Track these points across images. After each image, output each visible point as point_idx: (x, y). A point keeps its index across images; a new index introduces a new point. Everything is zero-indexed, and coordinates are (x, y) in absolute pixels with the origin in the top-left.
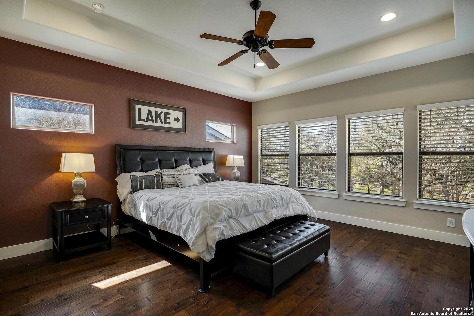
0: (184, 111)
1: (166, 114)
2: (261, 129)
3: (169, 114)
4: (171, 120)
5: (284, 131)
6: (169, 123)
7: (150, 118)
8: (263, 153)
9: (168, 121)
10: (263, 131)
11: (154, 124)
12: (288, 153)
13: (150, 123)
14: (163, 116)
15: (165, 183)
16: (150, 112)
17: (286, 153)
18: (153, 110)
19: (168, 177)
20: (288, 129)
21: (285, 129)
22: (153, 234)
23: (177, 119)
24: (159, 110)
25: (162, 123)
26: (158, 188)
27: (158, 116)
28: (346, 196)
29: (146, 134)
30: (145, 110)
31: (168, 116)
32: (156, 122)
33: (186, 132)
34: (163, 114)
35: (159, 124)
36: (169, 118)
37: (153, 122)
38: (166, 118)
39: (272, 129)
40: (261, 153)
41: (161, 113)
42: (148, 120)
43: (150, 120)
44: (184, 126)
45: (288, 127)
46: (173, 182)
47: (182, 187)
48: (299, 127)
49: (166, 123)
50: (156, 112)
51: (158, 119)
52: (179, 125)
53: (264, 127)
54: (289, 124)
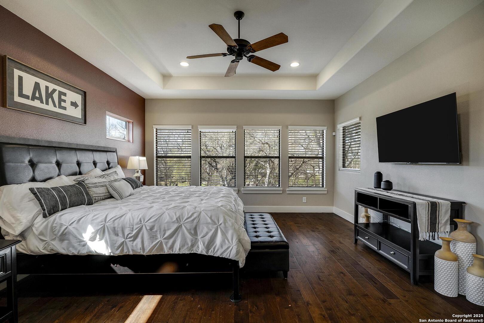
0: (83, 94)
1: (61, 93)
2: (156, 129)
3: (65, 94)
4: (67, 105)
5: (186, 133)
6: (65, 108)
7: (37, 95)
8: (159, 155)
9: (63, 104)
10: (158, 131)
11: (44, 106)
12: (191, 155)
13: (36, 103)
14: (56, 96)
15: (94, 196)
16: (37, 86)
17: (189, 155)
18: (43, 84)
19: (97, 187)
20: (190, 132)
21: (188, 132)
22: (122, 267)
23: (74, 104)
24: (52, 86)
25: (55, 106)
26: (90, 203)
27: (50, 95)
28: (244, 191)
29: (31, 120)
30: (29, 81)
31: (63, 97)
32: (47, 103)
33: (85, 123)
34: (57, 93)
35: (50, 107)
36: (65, 101)
37: (42, 102)
38: (60, 100)
39: (172, 130)
40: (156, 155)
41: (54, 91)
42: (34, 98)
43: (37, 98)
44: (83, 115)
45: (191, 130)
46: (103, 193)
47: (122, 198)
48: (200, 131)
49: (60, 107)
50: (47, 88)
51: (50, 100)
52: (77, 113)
53: (159, 127)
54: (192, 128)
